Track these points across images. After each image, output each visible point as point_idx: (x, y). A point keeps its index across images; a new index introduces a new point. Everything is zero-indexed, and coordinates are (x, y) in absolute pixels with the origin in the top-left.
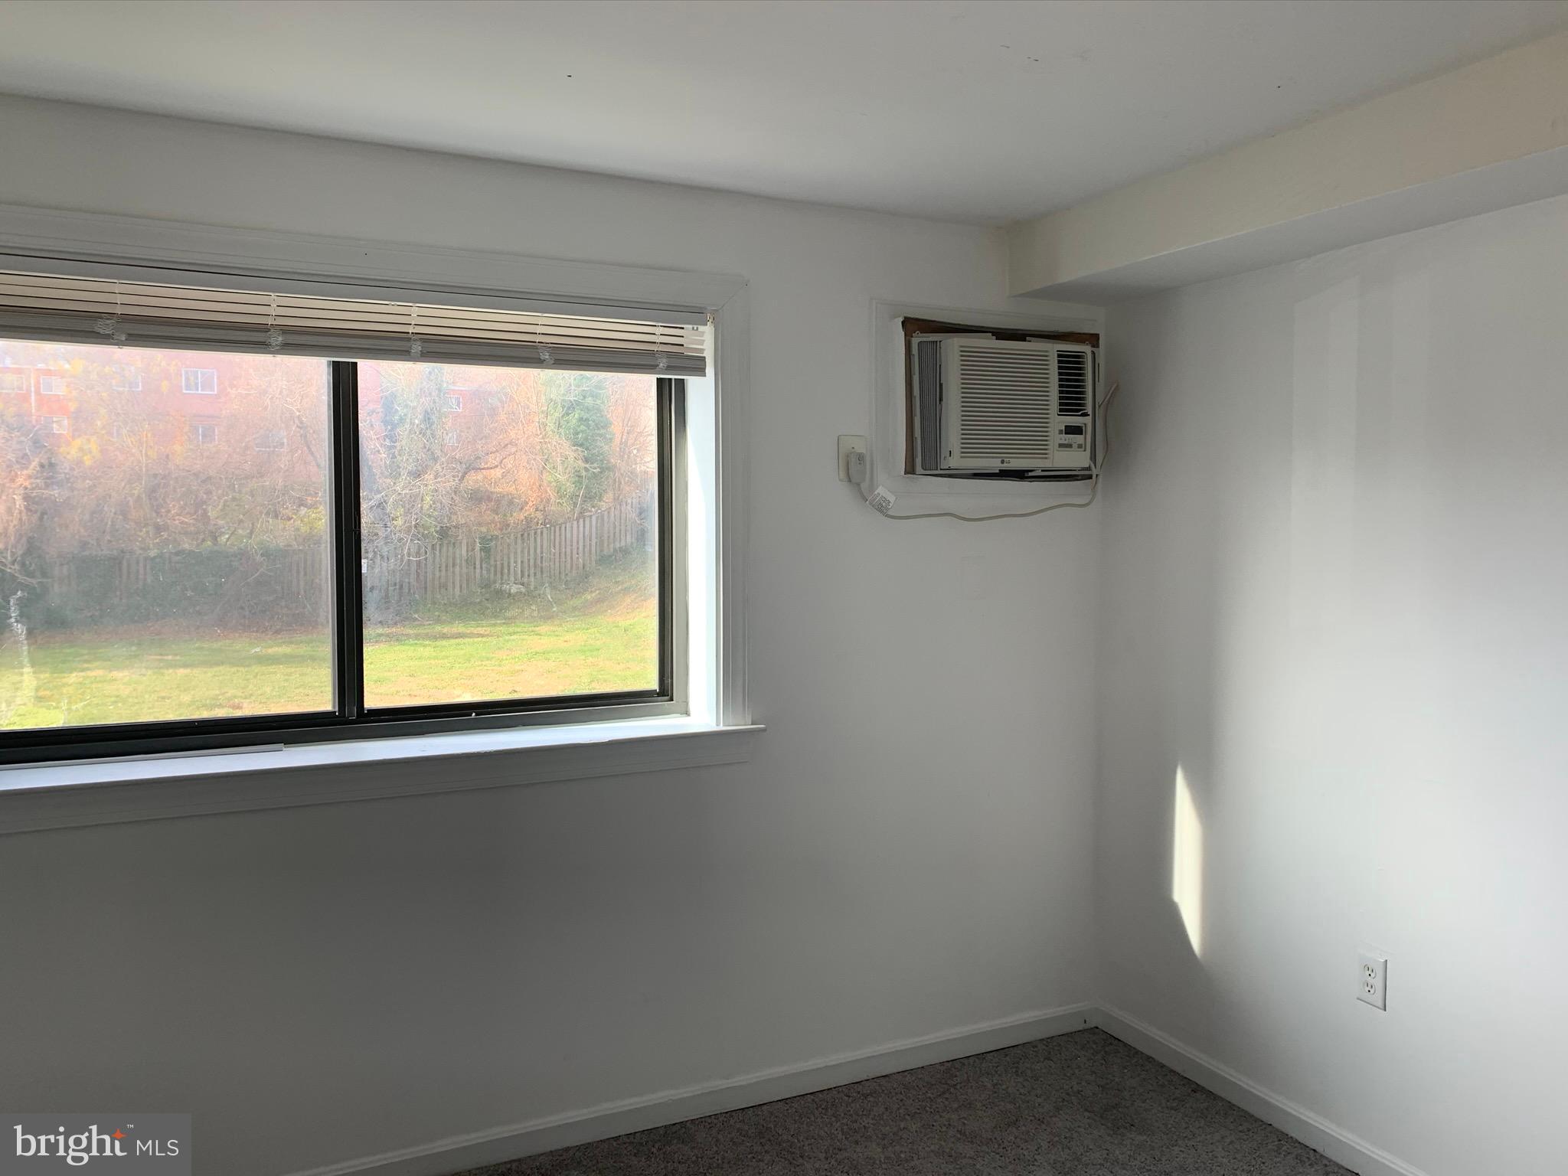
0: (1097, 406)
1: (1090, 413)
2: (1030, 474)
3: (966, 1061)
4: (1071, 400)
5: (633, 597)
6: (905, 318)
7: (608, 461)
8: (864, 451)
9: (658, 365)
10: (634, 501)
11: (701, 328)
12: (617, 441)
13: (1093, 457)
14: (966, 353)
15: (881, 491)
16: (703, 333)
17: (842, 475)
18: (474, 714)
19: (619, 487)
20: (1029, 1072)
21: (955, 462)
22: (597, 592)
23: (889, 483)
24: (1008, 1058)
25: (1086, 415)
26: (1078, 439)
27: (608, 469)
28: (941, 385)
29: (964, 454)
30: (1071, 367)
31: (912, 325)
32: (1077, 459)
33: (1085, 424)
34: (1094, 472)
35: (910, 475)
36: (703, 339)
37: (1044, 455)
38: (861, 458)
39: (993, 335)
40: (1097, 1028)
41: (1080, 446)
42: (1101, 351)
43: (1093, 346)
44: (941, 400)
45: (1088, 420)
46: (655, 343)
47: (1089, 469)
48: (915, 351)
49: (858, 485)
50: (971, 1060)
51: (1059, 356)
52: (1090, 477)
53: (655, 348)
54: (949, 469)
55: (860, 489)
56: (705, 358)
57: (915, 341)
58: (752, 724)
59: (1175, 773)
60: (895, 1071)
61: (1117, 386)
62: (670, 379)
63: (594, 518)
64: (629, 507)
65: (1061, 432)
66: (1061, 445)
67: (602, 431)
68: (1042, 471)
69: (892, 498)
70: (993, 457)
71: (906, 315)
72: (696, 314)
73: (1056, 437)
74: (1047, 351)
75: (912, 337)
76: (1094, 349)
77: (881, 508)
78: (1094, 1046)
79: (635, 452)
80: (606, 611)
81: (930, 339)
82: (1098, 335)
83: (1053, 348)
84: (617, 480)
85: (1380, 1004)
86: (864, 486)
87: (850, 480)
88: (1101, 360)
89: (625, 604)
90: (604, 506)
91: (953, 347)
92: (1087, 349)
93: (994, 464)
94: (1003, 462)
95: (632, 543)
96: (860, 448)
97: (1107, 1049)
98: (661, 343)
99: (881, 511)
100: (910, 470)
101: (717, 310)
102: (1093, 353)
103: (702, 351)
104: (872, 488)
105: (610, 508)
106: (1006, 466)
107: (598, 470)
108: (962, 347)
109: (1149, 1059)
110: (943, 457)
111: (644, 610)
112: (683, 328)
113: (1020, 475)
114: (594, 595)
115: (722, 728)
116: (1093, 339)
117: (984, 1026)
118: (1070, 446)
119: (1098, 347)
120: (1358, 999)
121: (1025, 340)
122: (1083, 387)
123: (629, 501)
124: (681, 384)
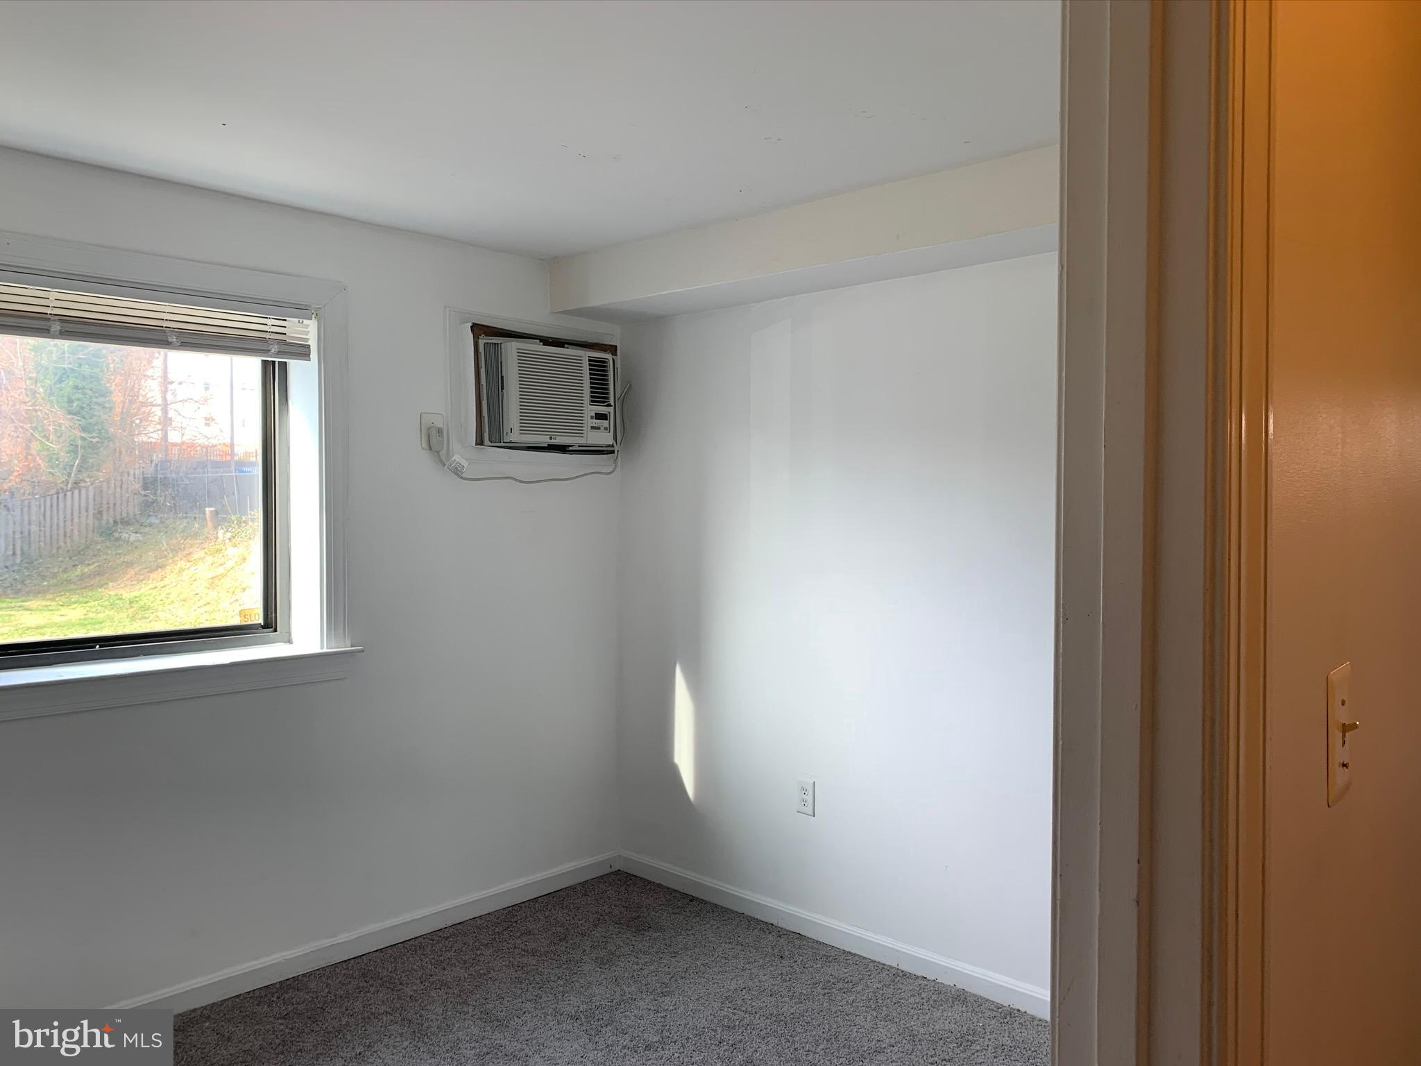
0: (617, 400)
1: (612, 404)
2: (570, 448)
3: (523, 905)
4: (599, 394)
5: (137, 569)
6: (473, 324)
7: (107, 431)
8: (441, 426)
9: (270, 350)
10: (137, 472)
11: (306, 322)
12: (118, 410)
13: (615, 438)
14: (521, 353)
15: (457, 458)
16: (308, 326)
17: (425, 444)
18: (98, 647)
19: (120, 458)
20: (572, 906)
21: (516, 437)
22: (96, 564)
23: (463, 450)
24: (555, 899)
25: (609, 405)
26: (605, 423)
27: (109, 439)
28: (502, 377)
29: (523, 430)
30: (598, 368)
31: (479, 330)
32: (604, 439)
33: (609, 413)
34: (616, 449)
35: (479, 446)
36: (307, 331)
37: (580, 434)
38: (440, 431)
39: (540, 342)
40: (619, 870)
41: (606, 429)
42: (618, 359)
43: (613, 355)
44: (502, 389)
45: (611, 409)
46: (267, 332)
47: (612, 446)
48: (481, 349)
49: (438, 452)
50: (527, 904)
51: (590, 360)
52: (613, 452)
53: (267, 336)
54: (511, 442)
55: (439, 457)
56: (309, 346)
57: (481, 343)
58: (352, 647)
59: (675, 669)
60: (468, 918)
61: (630, 385)
62: (274, 362)
63: (91, 488)
64: (131, 478)
65: (592, 417)
66: (592, 428)
67: (101, 400)
68: (579, 446)
69: (465, 464)
70: (545, 435)
71: (474, 322)
72: (303, 310)
73: (589, 422)
74: (581, 357)
75: (478, 338)
76: (614, 357)
77: (457, 472)
78: (619, 883)
79: (137, 422)
80: (107, 584)
81: (493, 341)
82: (616, 346)
83: (586, 355)
84: (118, 450)
85: (811, 813)
86: (443, 453)
87: (431, 449)
88: (618, 365)
89: (129, 576)
90: (101, 476)
91: (511, 348)
92: (609, 356)
93: (544, 440)
94: (551, 438)
95: (135, 515)
96: (439, 424)
97: (628, 883)
98: (272, 332)
99: (457, 475)
100: (480, 442)
101: (320, 308)
102: (613, 359)
103: (307, 340)
104: (448, 456)
105: (110, 478)
106: (553, 442)
107: (97, 439)
108: (518, 349)
109: (659, 885)
110: (505, 434)
111: (150, 582)
112: (285, 320)
113: (563, 449)
114: (92, 567)
115: (325, 650)
116: (613, 349)
117: (539, 876)
118: (598, 428)
119: (616, 355)
120: (798, 812)
121: (563, 347)
122: (607, 385)
123: (132, 472)
124: (284, 366)
